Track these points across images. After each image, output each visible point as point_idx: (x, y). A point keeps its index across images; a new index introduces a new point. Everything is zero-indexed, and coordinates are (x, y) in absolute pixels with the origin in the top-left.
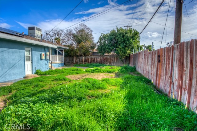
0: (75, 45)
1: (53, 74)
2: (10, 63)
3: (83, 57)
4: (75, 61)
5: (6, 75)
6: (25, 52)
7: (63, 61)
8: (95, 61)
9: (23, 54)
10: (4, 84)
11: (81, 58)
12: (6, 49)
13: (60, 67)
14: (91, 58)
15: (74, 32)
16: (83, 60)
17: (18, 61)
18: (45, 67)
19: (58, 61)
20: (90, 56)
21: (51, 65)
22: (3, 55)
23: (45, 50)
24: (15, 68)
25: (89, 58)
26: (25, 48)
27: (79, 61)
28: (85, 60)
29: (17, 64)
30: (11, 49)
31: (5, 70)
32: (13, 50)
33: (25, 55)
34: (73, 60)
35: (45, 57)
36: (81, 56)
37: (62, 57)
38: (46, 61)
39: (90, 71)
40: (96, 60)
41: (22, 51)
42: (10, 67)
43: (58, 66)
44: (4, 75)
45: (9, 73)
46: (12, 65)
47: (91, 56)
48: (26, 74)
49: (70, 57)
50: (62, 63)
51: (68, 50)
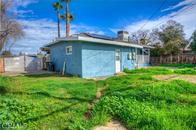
0: (161, 44)
1: (139, 73)
2: (105, 62)
3: (171, 57)
4: (161, 61)
5: (102, 71)
6: (116, 53)
7: (149, 61)
8: (186, 61)
9: (114, 54)
10: (100, 78)
11: (168, 57)
12: (102, 51)
13: (145, 66)
14: (181, 57)
15: (161, 30)
16: (171, 60)
17: (110, 60)
18: (132, 66)
19: (143, 61)
20: (180, 55)
21: (137, 64)
22: (100, 56)
23: (132, 51)
24: (108, 66)
25: (179, 57)
26: (116, 50)
27: (166, 61)
28: (174, 60)
29: (109, 63)
30: (106, 51)
31: (102, 68)
32: (107, 51)
33: (116, 55)
34: (159, 60)
35: (132, 57)
36: (168, 55)
37: (148, 57)
38: (133, 61)
39: (180, 73)
40: (188, 60)
41: (114, 52)
42: (105, 65)
43: (143, 65)
44: (101, 71)
45: (104, 70)
46: (106, 64)
47: (182, 55)
48: (116, 72)
49: (156, 57)
50: (147, 63)
51: (154, 49)
